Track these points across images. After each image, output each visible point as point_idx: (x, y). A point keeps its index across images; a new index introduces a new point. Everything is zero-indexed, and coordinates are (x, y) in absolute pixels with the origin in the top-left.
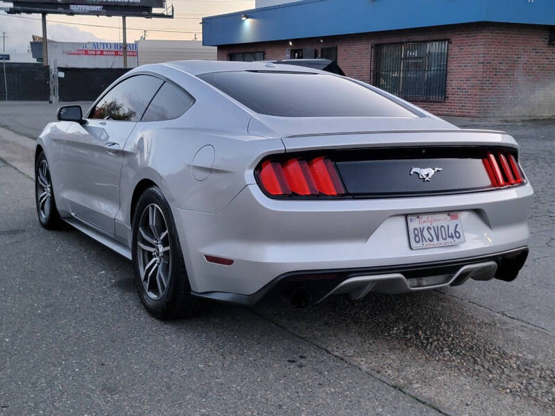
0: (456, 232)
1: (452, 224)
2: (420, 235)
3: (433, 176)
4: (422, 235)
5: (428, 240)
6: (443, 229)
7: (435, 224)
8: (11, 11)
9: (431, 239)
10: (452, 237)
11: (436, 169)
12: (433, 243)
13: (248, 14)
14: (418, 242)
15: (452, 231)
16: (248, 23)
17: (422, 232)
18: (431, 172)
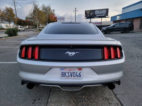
0: (79, 74)
1: (78, 72)
2: (64, 75)
3: (74, 55)
4: (65, 75)
5: (67, 76)
6: (74, 73)
7: (71, 71)
8: (86, 19)
9: (68, 76)
10: (77, 76)
11: (76, 53)
12: (69, 77)
13: (118, 15)
14: (62, 77)
15: (78, 74)
16: (118, 17)
17: (65, 74)
18: (74, 53)
